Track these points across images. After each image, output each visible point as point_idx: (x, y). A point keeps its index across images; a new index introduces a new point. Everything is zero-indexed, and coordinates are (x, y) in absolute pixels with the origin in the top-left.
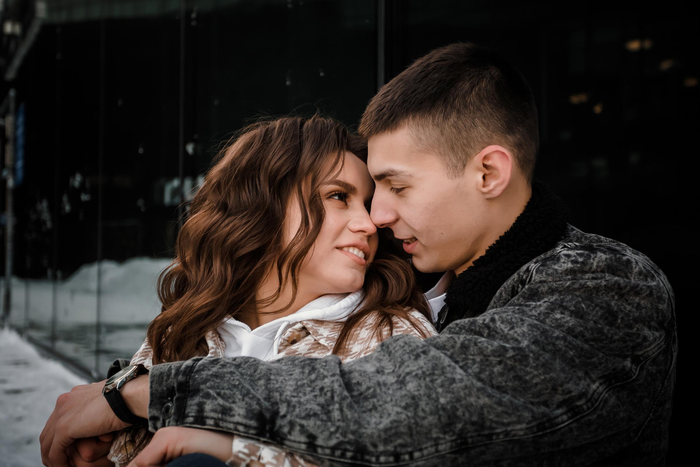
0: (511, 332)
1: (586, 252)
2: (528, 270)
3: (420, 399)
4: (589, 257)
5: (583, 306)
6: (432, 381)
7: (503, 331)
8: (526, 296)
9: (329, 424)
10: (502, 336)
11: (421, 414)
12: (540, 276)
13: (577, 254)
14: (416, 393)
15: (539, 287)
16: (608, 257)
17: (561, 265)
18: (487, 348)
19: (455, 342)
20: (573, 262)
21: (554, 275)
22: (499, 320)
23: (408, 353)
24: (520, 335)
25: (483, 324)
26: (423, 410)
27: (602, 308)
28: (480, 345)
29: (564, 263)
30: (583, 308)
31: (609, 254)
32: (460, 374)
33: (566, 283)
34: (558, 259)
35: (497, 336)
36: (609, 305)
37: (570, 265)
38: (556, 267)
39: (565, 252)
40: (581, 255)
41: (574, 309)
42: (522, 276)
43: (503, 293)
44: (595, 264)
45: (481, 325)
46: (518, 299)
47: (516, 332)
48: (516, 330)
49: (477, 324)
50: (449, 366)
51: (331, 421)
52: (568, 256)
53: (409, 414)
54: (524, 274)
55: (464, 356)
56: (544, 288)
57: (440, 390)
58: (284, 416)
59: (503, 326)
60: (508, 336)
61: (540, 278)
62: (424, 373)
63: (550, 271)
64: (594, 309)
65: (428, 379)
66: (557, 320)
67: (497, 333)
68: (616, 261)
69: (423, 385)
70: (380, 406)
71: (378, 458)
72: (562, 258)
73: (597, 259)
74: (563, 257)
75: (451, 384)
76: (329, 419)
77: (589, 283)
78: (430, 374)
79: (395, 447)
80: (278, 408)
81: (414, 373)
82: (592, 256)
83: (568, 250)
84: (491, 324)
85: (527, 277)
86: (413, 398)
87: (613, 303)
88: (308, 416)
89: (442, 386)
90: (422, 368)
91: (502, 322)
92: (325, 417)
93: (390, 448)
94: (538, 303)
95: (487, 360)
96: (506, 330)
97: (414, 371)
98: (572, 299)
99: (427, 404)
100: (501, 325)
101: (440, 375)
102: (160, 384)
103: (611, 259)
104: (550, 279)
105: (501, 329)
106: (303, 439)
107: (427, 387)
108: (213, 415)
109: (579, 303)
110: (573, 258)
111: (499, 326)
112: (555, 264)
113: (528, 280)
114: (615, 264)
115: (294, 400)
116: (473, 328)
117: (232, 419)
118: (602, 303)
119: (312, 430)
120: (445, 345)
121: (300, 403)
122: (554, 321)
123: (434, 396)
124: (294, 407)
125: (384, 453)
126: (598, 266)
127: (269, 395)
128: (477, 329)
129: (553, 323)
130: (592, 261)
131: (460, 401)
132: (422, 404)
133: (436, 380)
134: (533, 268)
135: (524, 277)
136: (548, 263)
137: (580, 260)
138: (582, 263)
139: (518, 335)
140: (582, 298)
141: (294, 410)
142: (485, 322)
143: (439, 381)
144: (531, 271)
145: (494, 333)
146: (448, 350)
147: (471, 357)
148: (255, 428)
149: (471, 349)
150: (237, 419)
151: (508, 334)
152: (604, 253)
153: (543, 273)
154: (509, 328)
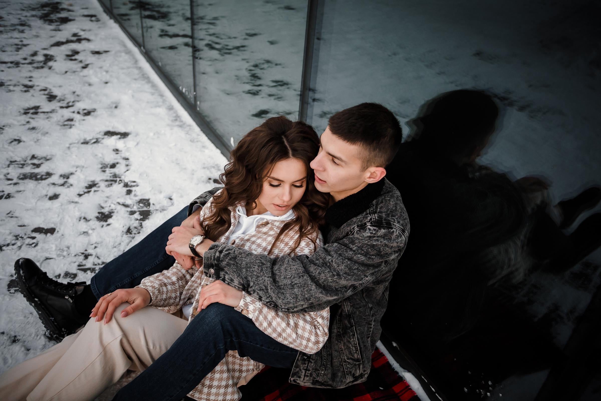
1: (377, 229)
2: (354, 228)
3: (298, 296)
4: (378, 231)
5: (370, 250)
6: (303, 289)
8: (350, 241)
9: (267, 293)
11: (298, 300)
13: (374, 229)
14: (297, 293)
15: (355, 240)
16: (385, 231)
20: (371, 233)
26: (299, 299)
27: (376, 250)
29: (367, 233)
30: (369, 251)
31: (386, 230)
32: (314, 288)
34: (366, 230)
36: (380, 249)
37: (369, 234)
38: (364, 234)
39: (369, 227)
40: (375, 230)
43: (343, 233)
44: (379, 234)
46: (347, 241)
50: (310, 284)
51: (268, 293)
52: (370, 229)
53: (294, 301)
56: (357, 241)
57: (306, 292)
58: (252, 287)
62: (301, 285)
63: (361, 235)
64: (373, 251)
65: (302, 288)
68: (388, 232)
69: (300, 290)
70: (285, 294)
71: (282, 309)
73: (380, 232)
74: (368, 229)
75: (310, 291)
76: (267, 292)
77: (374, 243)
78: (303, 286)
79: (288, 307)
80: (250, 283)
81: (298, 285)
82: (379, 230)
83: (370, 226)
86: (296, 295)
87: (381, 248)
88: (260, 290)
89: (307, 291)
90: (301, 283)
92: (266, 291)
93: (286, 307)
94: (353, 246)
97: (297, 284)
98: (366, 247)
99: (301, 297)
101: (307, 287)
102: (208, 261)
103: (386, 232)
104: (360, 238)
106: (258, 297)
107: (301, 291)
108: (227, 280)
109: (369, 248)
110: (371, 231)
112: (364, 232)
114: (387, 233)
115: (256, 282)
117: (234, 284)
118: (377, 249)
119: (261, 295)
121: (258, 284)
123: (304, 294)
124: (256, 285)
125: (284, 308)
126: (380, 235)
127: (247, 277)
130: (378, 233)
131: (312, 296)
132: (299, 297)
133: (305, 288)
135: (352, 230)
136: (361, 231)
137: (374, 232)
138: (375, 234)
140: (370, 246)
141: (256, 286)
148: (241, 288)
150: (235, 284)
152: (384, 229)
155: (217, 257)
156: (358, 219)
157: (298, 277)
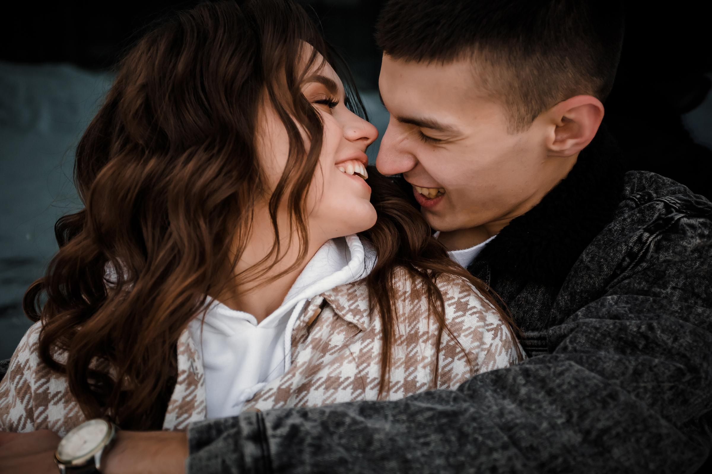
0: (676, 345)
7: (666, 344)
10: (665, 350)
12: (666, 254)
13: (699, 224)
17: (690, 241)
18: (664, 373)
19: (627, 368)
20: (700, 236)
21: (683, 254)
22: (659, 328)
23: (589, 397)
24: (688, 349)
25: (638, 332)
28: (656, 370)
29: (691, 238)
33: (695, 264)
34: (683, 233)
35: (658, 349)
37: (697, 241)
38: (685, 243)
40: (704, 225)
41: (705, 296)
42: (632, 248)
45: (635, 333)
47: (681, 345)
48: (681, 341)
49: (629, 331)
52: (691, 227)
54: (634, 245)
55: (635, 384)
59: (665, 337)
60: (674, 351)
61: (666, 257)
63: (678, 249)
66: (699, 315)
67: (658, 345)
72: (688, 230)
74: (687, 228)
83: (686, 217)
84: (649, 334)
85: (639, 251)
91: (663, 331)
95: (659, 386)
96: (669, 342)
100: (662, 335)
105: (663, 341)
111: (661, 336)
112: (682, 239)
113: (641, 253)
116: (622, 336)
120: (613, 372)
122: (697, 317)
128: (630, 338)
129: (696, 320)
134: (650, 239)
135: (636, 249)
139: (686, 350)
142: (641, 331)
143: (644, 440)
144: (646, 242)
145: (654, 346)
146: (617, 379)
147: (642, 385)
149: (645, 375)
151: (673, 347)
153: (669, 251)
154: (672, 339)
155: (256, 460)
156: (625, 220)
157: (599, 405)
